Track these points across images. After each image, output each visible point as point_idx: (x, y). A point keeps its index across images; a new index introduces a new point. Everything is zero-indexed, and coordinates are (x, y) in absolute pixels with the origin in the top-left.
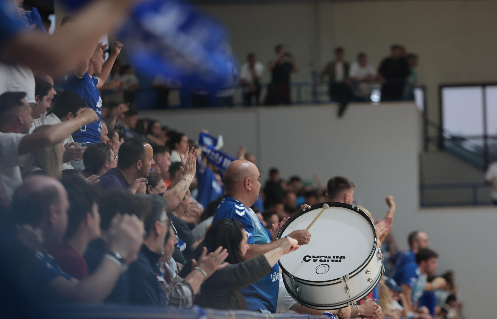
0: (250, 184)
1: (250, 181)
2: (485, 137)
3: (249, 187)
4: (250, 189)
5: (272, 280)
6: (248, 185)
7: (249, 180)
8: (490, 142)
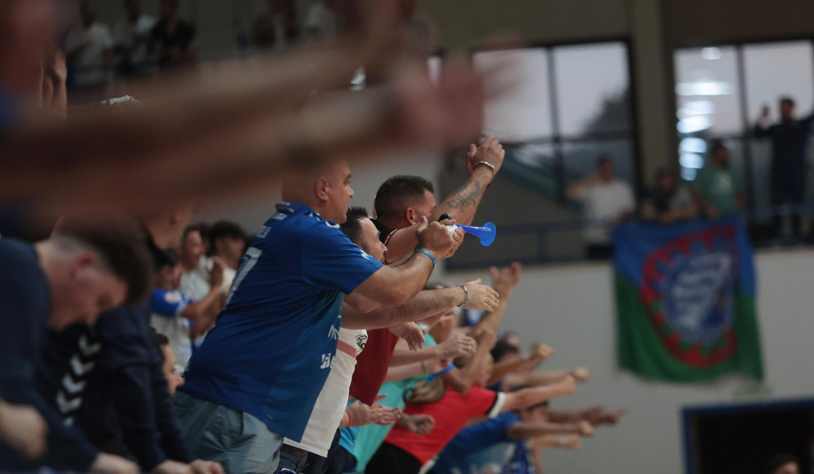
0: (327, 189)
1: (327, 184)
2: (557, 139)
3: (323, 195)
4: (326, 198)
5: (322, 364)
6: (324, 190)
7: (324, 182)
8: (567, 148)
